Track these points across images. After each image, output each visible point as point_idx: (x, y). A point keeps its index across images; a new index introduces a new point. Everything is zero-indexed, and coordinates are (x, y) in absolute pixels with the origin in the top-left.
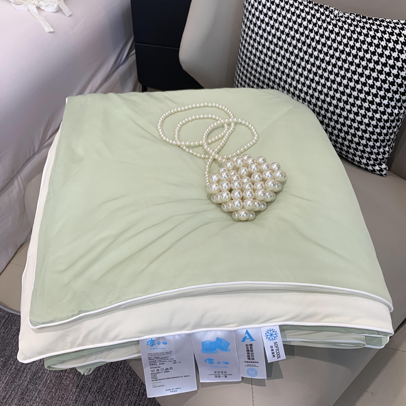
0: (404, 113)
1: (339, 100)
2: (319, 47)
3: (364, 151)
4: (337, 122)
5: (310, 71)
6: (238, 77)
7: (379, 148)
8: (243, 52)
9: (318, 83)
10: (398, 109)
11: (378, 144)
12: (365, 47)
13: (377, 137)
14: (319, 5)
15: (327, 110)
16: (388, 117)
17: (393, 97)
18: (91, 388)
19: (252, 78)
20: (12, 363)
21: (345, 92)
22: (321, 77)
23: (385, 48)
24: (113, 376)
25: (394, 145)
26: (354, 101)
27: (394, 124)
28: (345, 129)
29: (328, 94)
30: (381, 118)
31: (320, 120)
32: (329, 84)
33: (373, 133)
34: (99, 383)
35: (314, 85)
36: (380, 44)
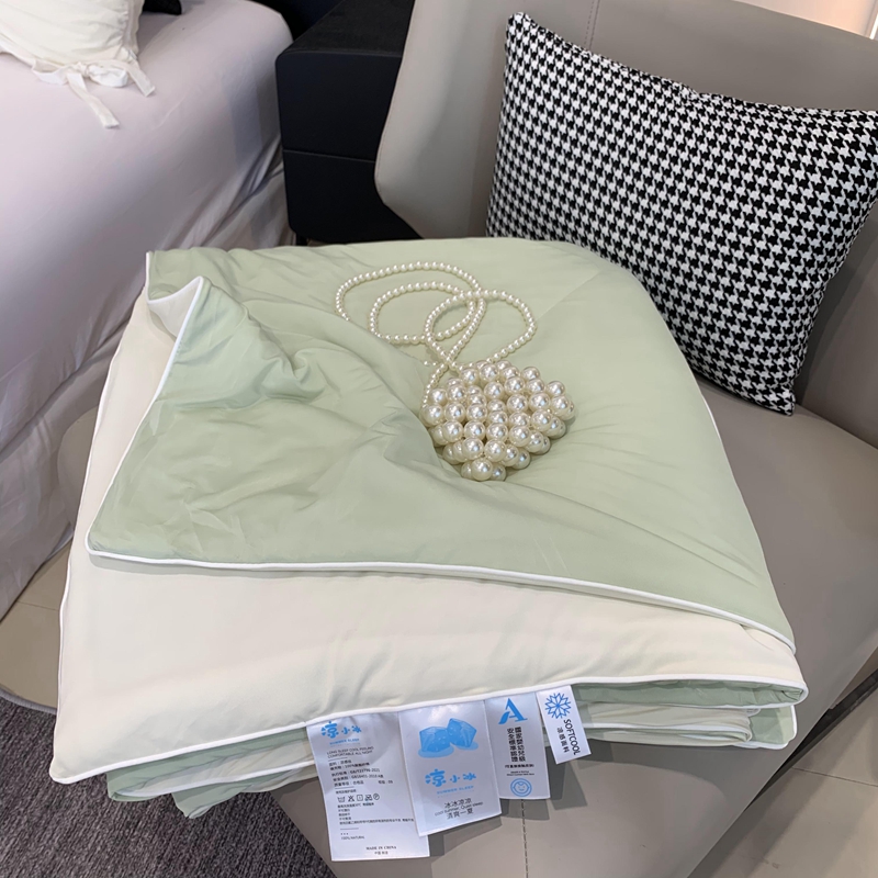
0: (822, 288)
1: (694, 263)
2: (653, 159)
3: (745, 365)
4: (690, 306)
5: (635, 207)
6: (493, 218)
7: (776, 357)
8: (503, 170)
9: (652, 230)
10: (809, 281)
11: (773, 350)
12: (742, 159)
13: (771, 336)
14: (652, 77)
15: (670, 284)
16: (791, 297)
17: (799, 257)
18: (189, 861)
19: (522, 220)
20: (22, 810)
21: (704, 246)
22: (658, 217)
23: (780, 161)
24: (235, 836)
25: (805, 352)
26: (723, 264)
27: (803, 311)
28: (707, 319)
29: (673, 250)
30: (778, 298)
31: (656, 303)
32: (673, 231)
33: (761, 328)
34: (206, 850)
35: (643, 234)
36: (770, 154)
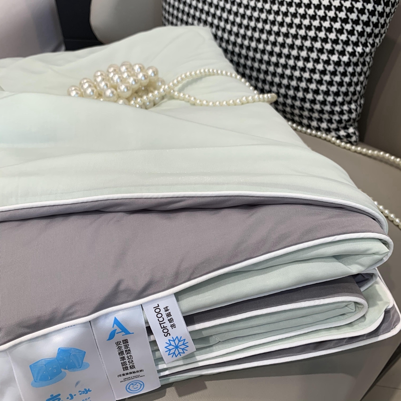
0: (371, 53)
5: (250, 18)
7: (342, 104)
9: (262, 31)
10: (361, 47)
11: (340, 99)
13: (337, 88)
15: (276, 65)
16: (349, 59)
22: (265, 21)
28: (294, 83)
30: (340, 61)
33: (331, 83)
